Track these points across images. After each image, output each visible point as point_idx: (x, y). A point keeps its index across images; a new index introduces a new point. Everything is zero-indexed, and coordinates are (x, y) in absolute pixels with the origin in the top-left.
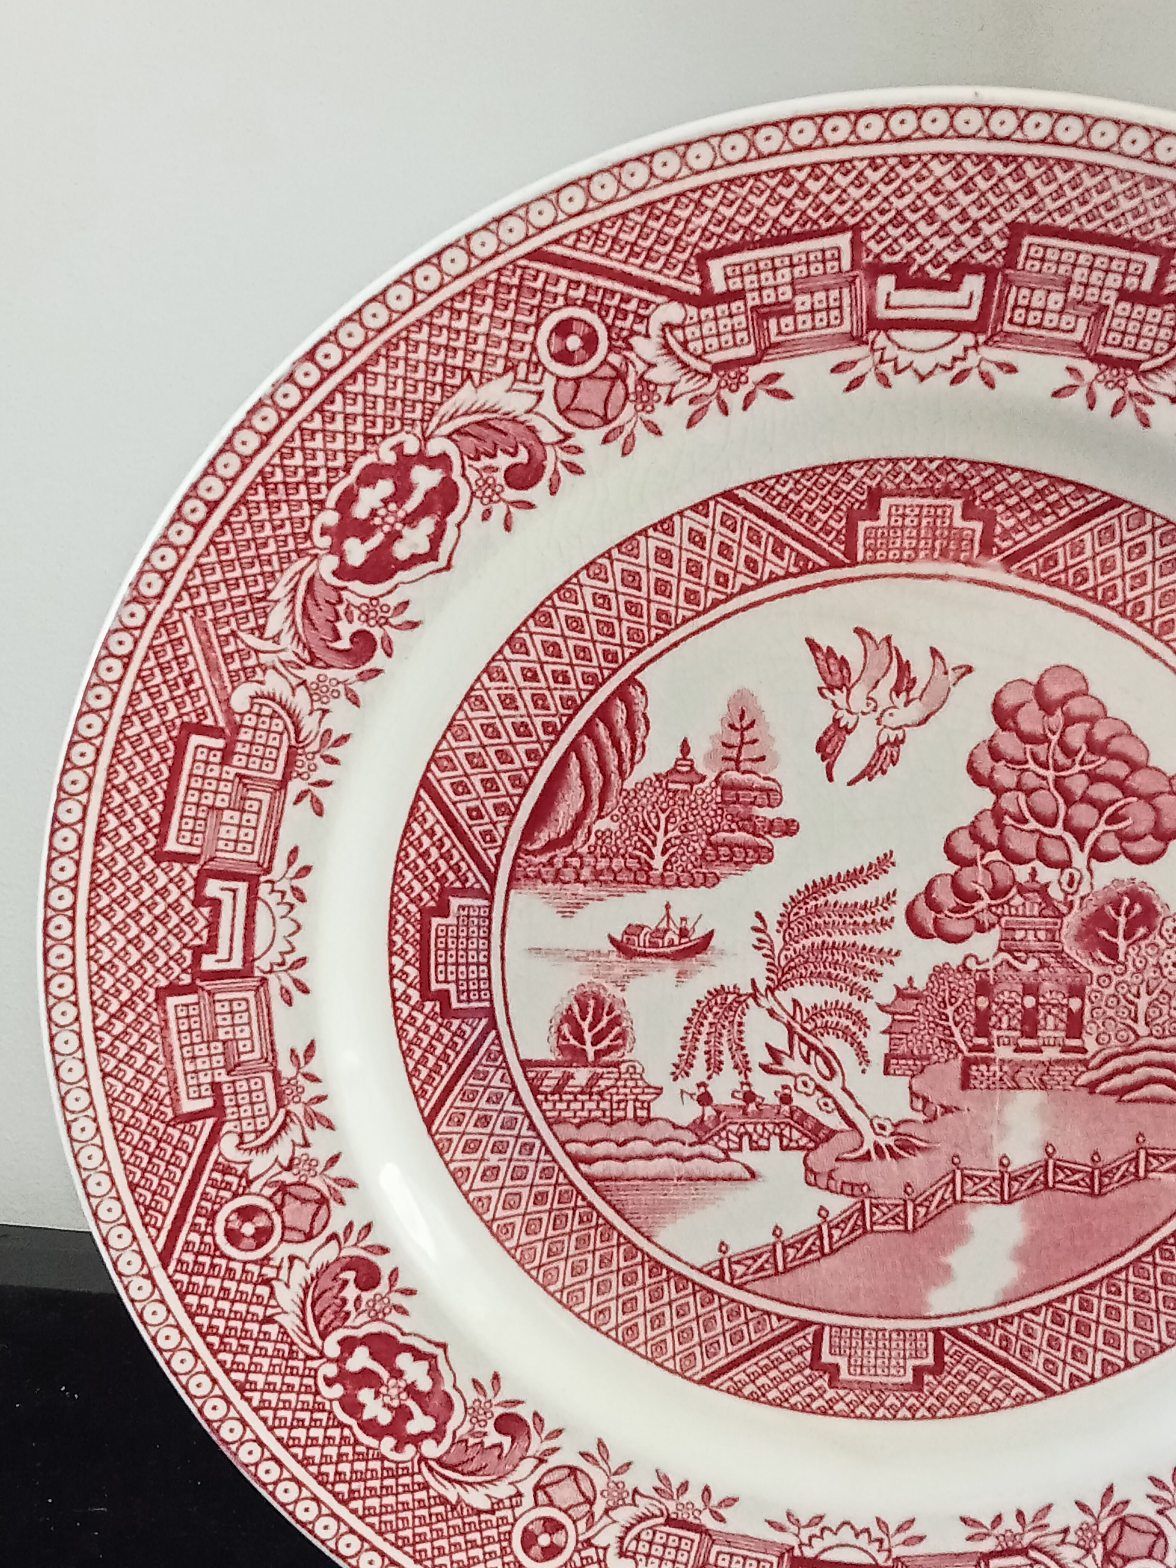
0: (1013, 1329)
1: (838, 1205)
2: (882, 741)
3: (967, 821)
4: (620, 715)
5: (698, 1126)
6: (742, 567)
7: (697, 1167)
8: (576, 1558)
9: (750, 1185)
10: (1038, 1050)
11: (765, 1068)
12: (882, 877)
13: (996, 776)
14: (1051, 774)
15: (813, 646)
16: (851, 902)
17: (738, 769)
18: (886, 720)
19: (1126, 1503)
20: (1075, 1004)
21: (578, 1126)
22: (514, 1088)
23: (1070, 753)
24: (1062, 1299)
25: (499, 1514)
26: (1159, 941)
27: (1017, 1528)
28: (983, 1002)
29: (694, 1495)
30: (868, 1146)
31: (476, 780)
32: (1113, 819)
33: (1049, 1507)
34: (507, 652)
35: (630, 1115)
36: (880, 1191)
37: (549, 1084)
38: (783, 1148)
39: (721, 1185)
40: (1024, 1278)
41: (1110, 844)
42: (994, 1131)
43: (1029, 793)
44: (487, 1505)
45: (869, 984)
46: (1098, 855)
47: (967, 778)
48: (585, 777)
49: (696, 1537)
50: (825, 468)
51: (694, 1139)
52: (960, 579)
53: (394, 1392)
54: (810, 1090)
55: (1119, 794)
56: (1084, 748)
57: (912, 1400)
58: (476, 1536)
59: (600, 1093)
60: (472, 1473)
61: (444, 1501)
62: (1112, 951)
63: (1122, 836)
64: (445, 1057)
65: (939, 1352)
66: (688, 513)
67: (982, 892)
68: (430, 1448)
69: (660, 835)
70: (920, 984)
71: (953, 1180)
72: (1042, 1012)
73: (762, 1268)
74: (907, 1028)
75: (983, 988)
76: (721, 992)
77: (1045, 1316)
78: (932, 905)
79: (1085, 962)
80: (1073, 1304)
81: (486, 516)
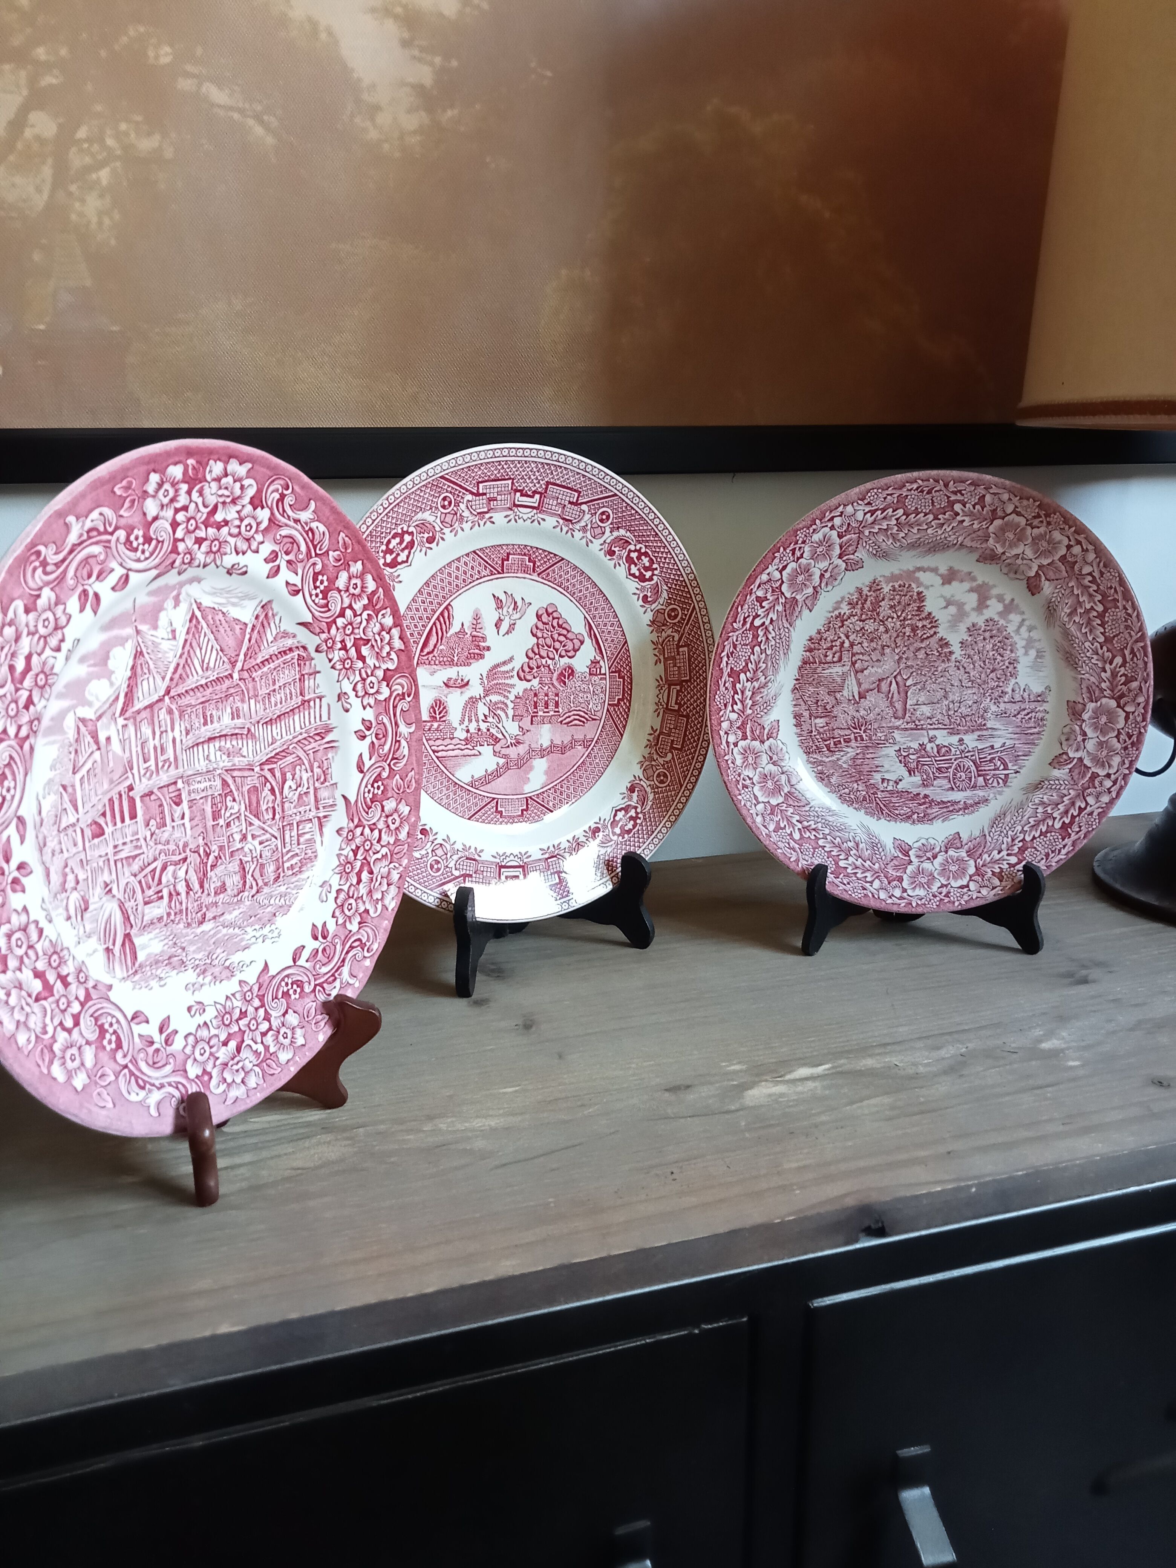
0: (544, 795)
1: (502, 761)
2: (511, 624)
3: (530, 647)
4: (446, 615)
5: (466, 739)
7: (466, 752)
8: (444, 871)
9: (480, 757)
10: (548, 712)
11: (483, 721)
12: (511, 663)
13: (537, 634)
14: (550, 634)
15: (494, 596)
16: (503, 670)
17: (476, 630)
18: (512, 617)
21: (435, 741)
23: (554, 628)
25: (423, 859)
26: (575, 680)
27: (553, 850)
28: (535, 699)
29: (472, 850)
30: (509, 743)
32: (564, 646)
33: (560, 843)
34: (418, 594)
35: (448, 737)
36: (511, 757)
37: (427, 728)
38: (487, 745)
39: (471, 757)
40: (545, 781)
41: (563, 653)
42: (539, 737)
43: (545, 639)
44: (419, 856)
45: (508, 694)
46: (561, 656)
47: (531, 634)
48: (437, 632)
50: (498, 546)
51: (464, 743)
52: (528, 579)
54: (495, 727)
55: (565, 639)
56: (557, 626)
57: (521, 818)
59: (440, 730)
62: (565, 683)
63: (566, 651)
65: (527, 804)
66: (464, 556)
67: (535, 667)
69: (456, 651)
70: (521, 694)
71: (530, 752)
72: (549, 701)
73: (482, 783)
74: (518, 707)
75: (536, 695)
76: (472, 698)
77: (552, 791)
78: (523, 671)
79: (559, 687)
80: (559, 787)
81: (421, 551)
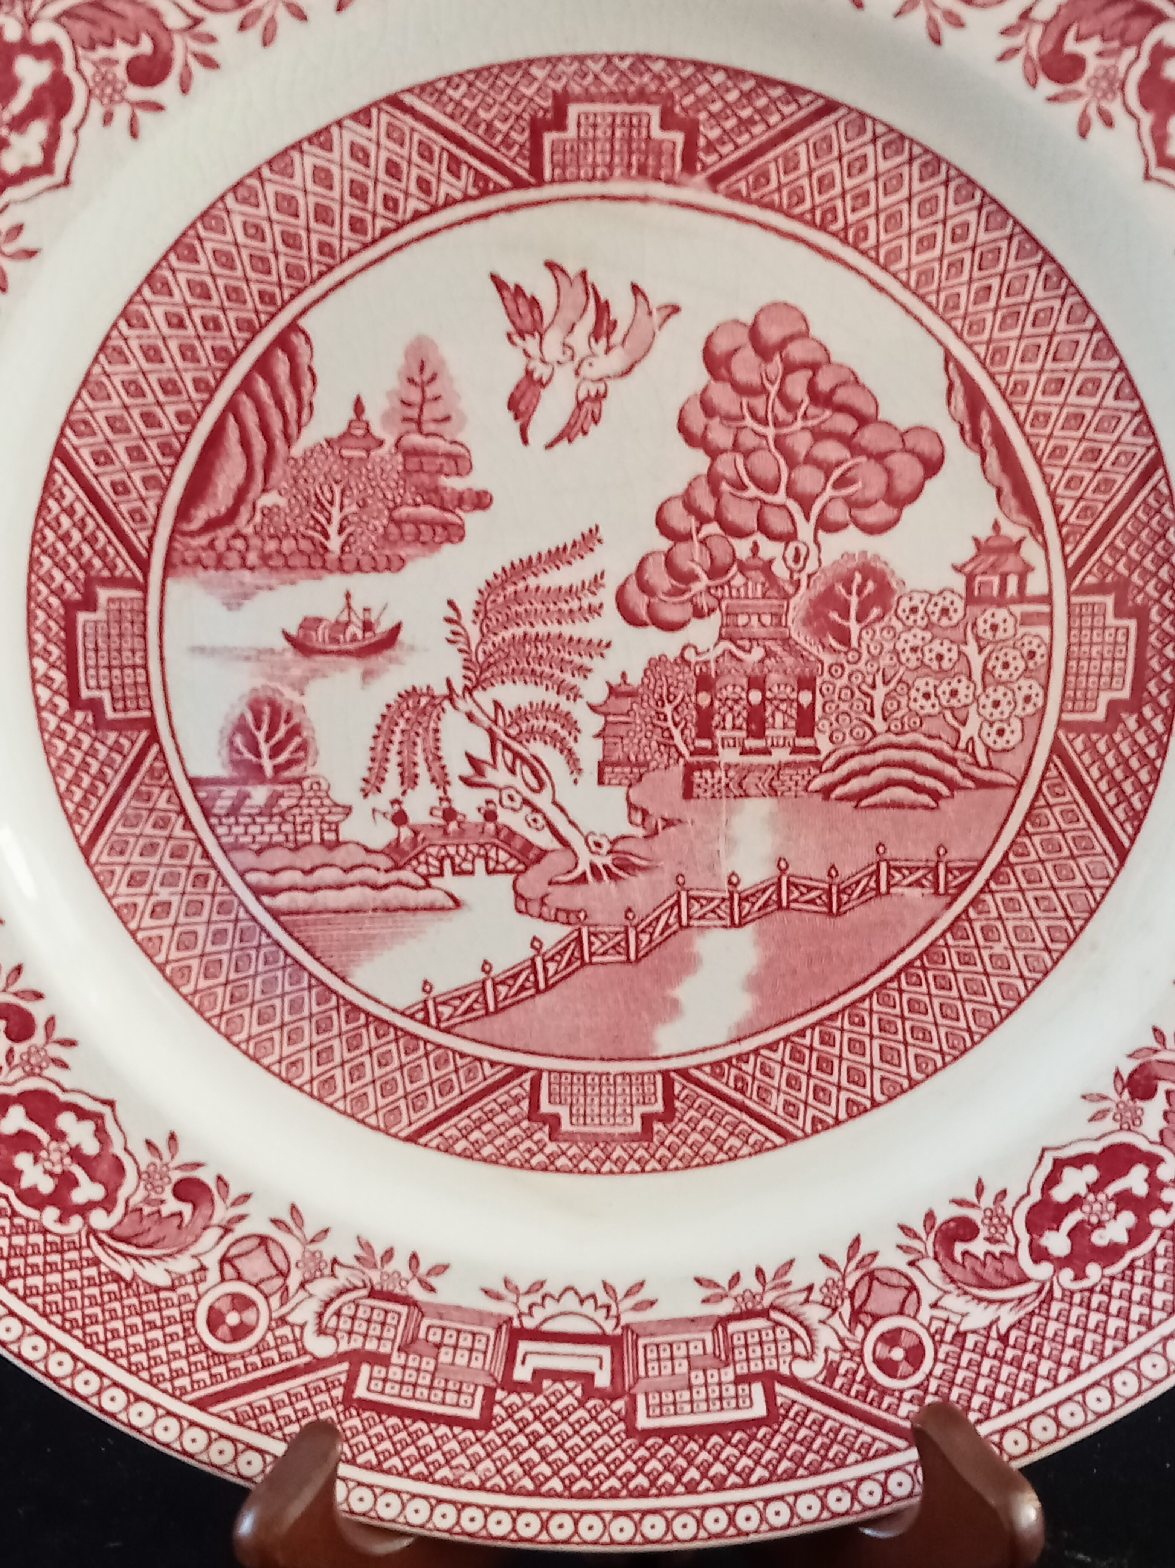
0: (748, 1068)
2: (582, 395)
3: (679, 488)
4: (282, 368)
5: (394, 849)
6: (413, 189)
7: (395, 895)
8: (270, 1338)
9: (456, 915)
10: (766, 752)
11: (466, 781)
12: (589, 556)
13: (710, 436)
14: (770, 432)
15: (499, 284)
16: (554, 586)
17: (420, 431)
18: (585, 370)
19: (874, 1255)
20: (805, 698)
21: (259, 852)
22: (183, 811)
23: (790, 405)
24: (801, 1033)
25: (181, 1291)
26: (895, 622)
27: (757, 1287)
28: (704, 699)
29: (399, 1264)
30: (584, 866)
31: (120, 448)
32: (841, 483)
33: (791, 1263)
34: (147, 292)
35: (317, 838)
36: (598, 917)
37: (222, 805)
38: (489, 872)
39: (421, 915)
40: (759, 1010)
41: (838, 513)
42: (721, 845)
43: (747, 454)
44: (164, 1280)
45: (578, 681)
46: (825, 525)
47: (679, 439)
48: (245, 443)
49: (404, 1310)
50: (502, 67)
51: (389, 864)
52: (662, 201)
53: (56, 1157)
54: (517, 804)
55: (845, 453)
56: (807, 400)
57: (641, 1152)
58: (154, 1317)
59: (282, 815)
60: (150, 1246)
61: (117, 1278)
62: (844, 637)
63: (852, 503)
64: (101, 776)
65: (669, 1098)
66: (348, 123)
67: (699, 571)
68: (100, 1220)
69: (335, 511)
70: (635, 679)
71: (678, 903)
72: (769, 709)
73: (470, 1009)
74: (622, 730)
75: (704, 683)
76: (413, 693)
77: (783, 1052)
78: (645, 588)
79: (815, 650)
80: (813, 1038)
81: (108, 119)
